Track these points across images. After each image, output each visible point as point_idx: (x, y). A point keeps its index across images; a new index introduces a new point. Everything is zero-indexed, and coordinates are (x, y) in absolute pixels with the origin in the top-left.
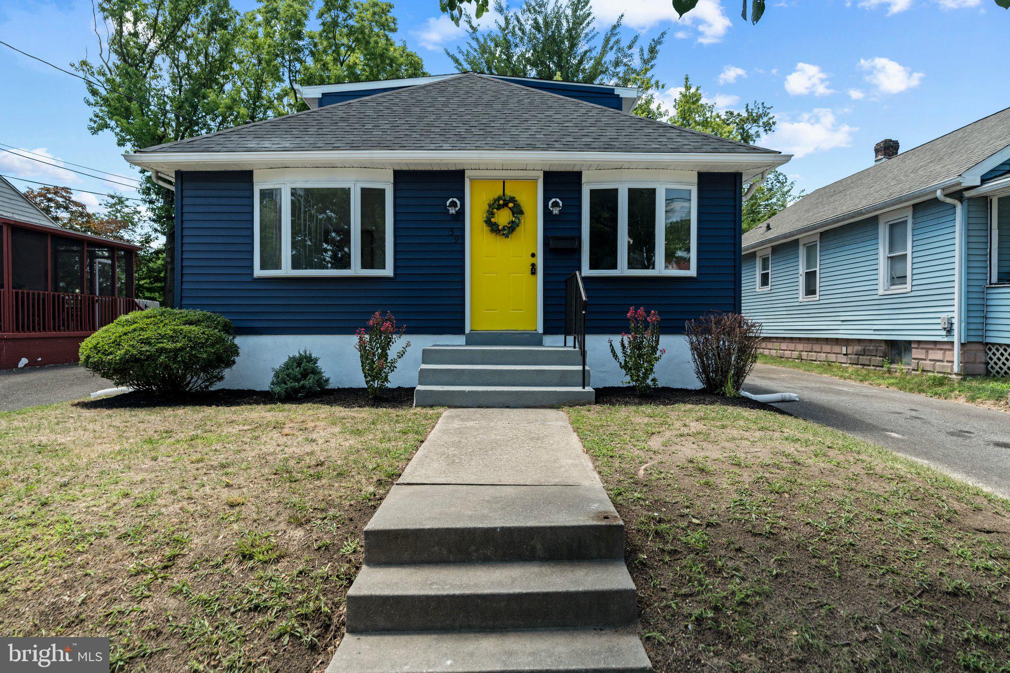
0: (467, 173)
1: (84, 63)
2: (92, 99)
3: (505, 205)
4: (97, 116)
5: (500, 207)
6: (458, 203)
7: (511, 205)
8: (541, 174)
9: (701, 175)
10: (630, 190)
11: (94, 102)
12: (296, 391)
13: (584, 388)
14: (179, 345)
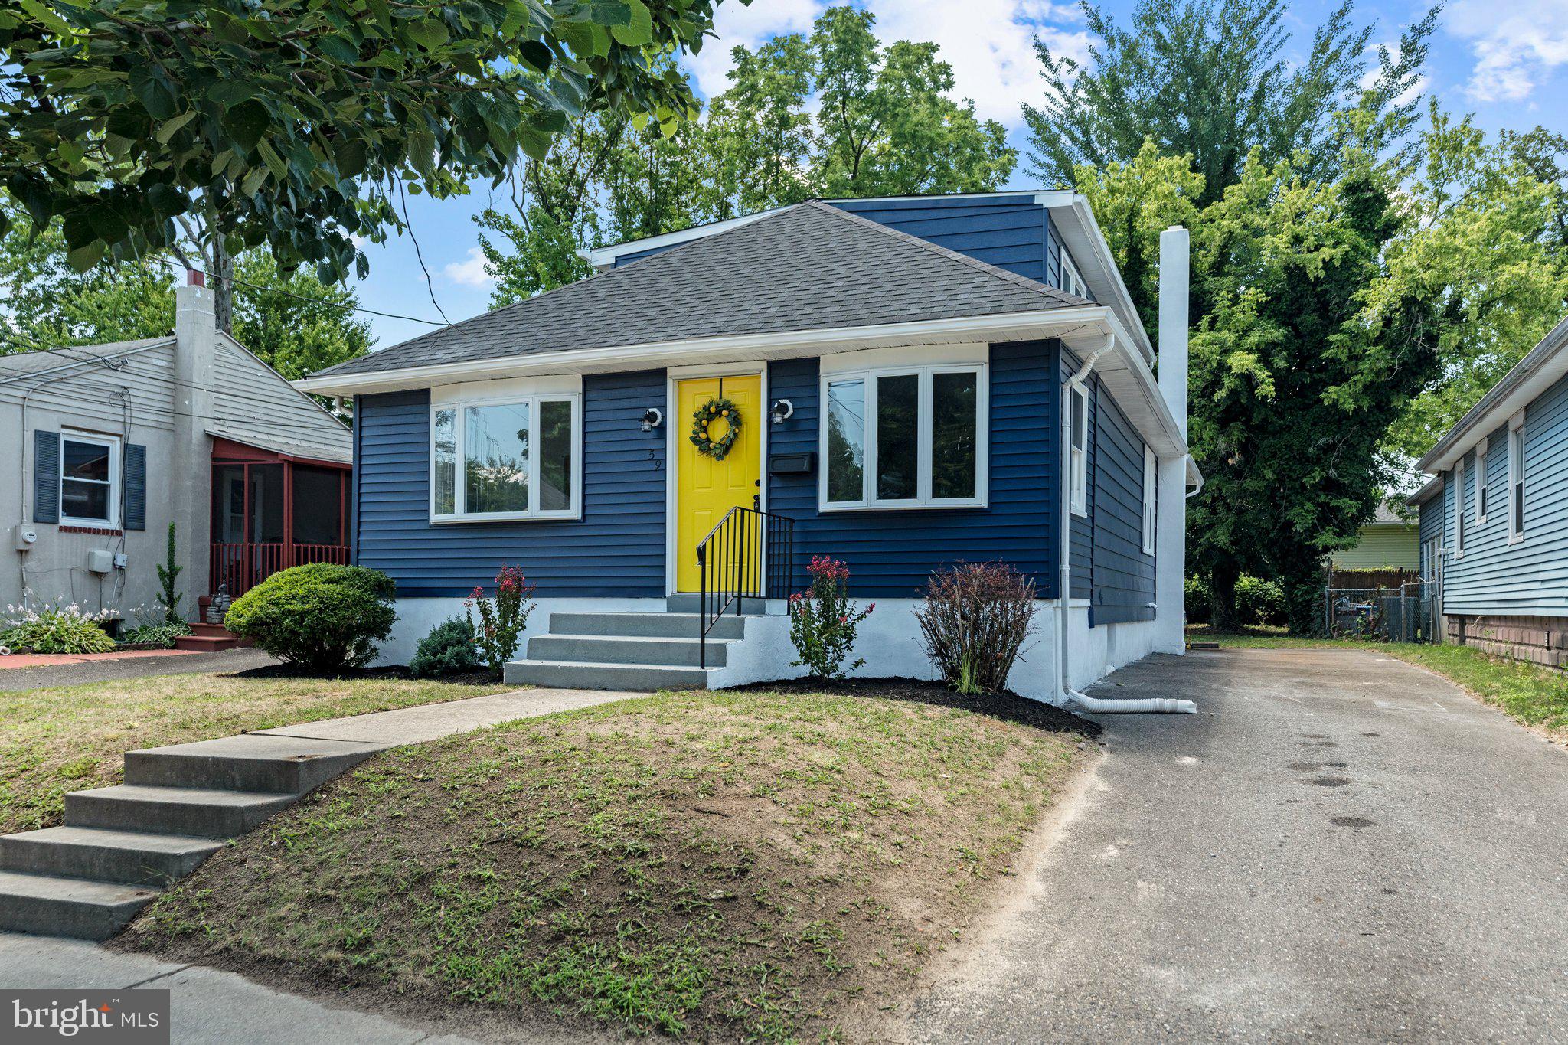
0: (670, 372)
1: (489, 214)
2: (494, 267)
3: (719, 413)
4: (501, 289)
5: (711, 417)
6: (659, 414)
7: (725, 413)
8: (764, 366)
9: (994, 348)
10: (880, 380)
11: (496, 270)
12: (432, 666)
13: (702, 667)
14: (308, 606)
